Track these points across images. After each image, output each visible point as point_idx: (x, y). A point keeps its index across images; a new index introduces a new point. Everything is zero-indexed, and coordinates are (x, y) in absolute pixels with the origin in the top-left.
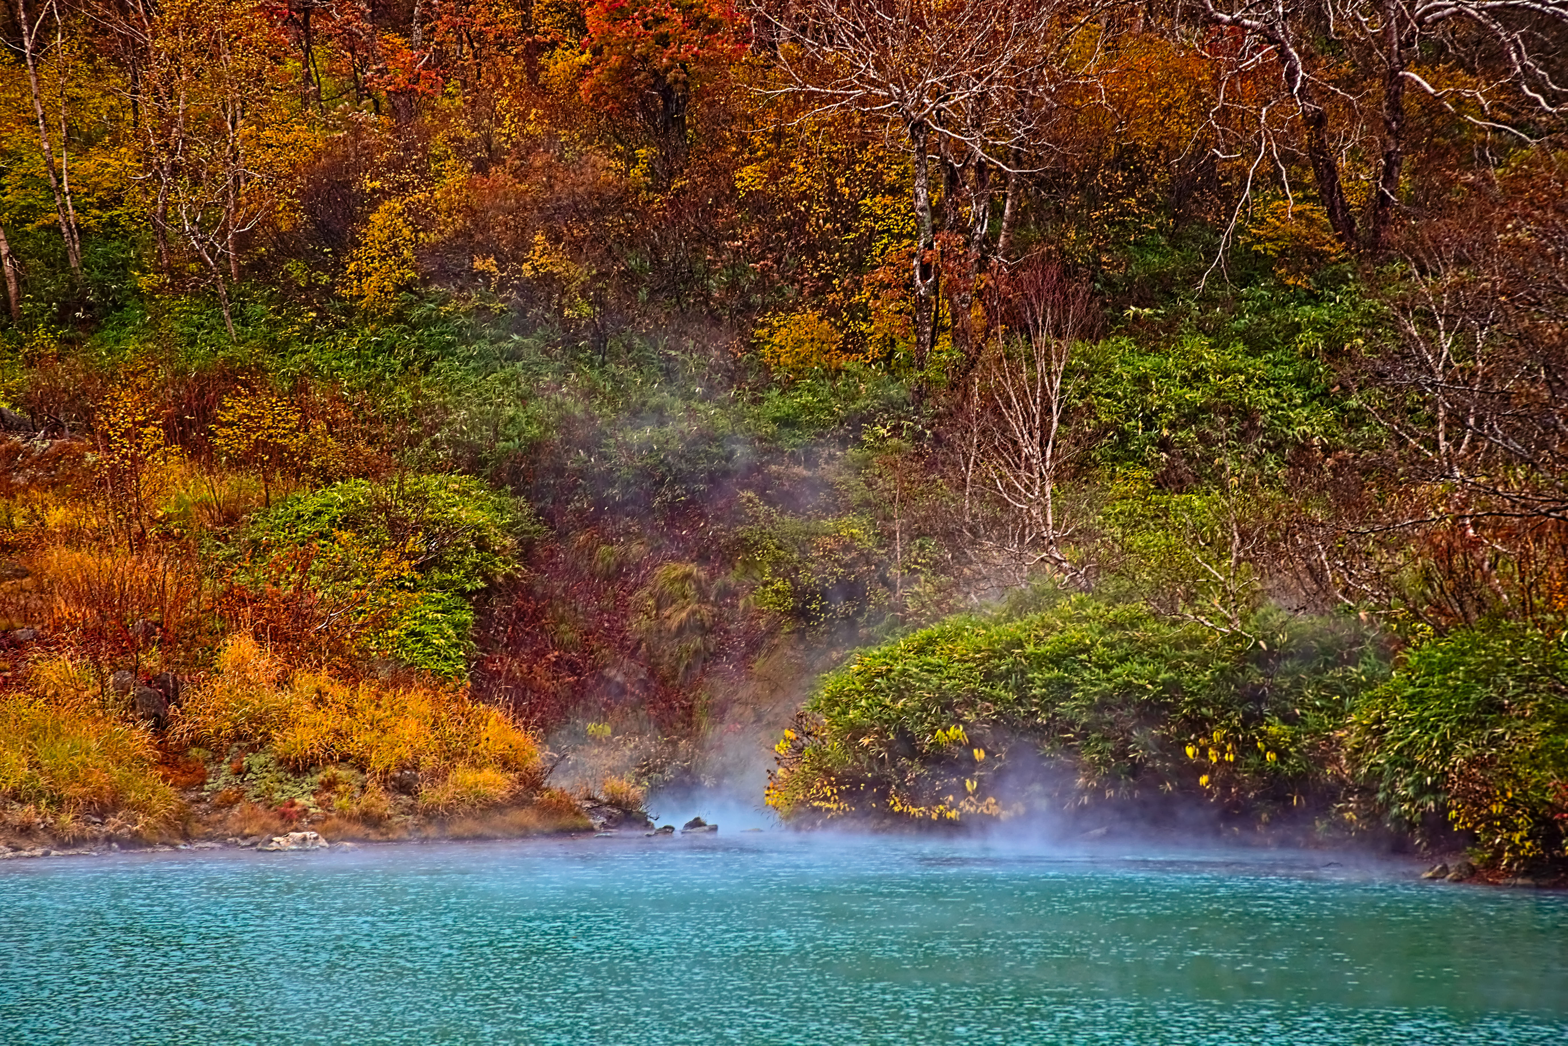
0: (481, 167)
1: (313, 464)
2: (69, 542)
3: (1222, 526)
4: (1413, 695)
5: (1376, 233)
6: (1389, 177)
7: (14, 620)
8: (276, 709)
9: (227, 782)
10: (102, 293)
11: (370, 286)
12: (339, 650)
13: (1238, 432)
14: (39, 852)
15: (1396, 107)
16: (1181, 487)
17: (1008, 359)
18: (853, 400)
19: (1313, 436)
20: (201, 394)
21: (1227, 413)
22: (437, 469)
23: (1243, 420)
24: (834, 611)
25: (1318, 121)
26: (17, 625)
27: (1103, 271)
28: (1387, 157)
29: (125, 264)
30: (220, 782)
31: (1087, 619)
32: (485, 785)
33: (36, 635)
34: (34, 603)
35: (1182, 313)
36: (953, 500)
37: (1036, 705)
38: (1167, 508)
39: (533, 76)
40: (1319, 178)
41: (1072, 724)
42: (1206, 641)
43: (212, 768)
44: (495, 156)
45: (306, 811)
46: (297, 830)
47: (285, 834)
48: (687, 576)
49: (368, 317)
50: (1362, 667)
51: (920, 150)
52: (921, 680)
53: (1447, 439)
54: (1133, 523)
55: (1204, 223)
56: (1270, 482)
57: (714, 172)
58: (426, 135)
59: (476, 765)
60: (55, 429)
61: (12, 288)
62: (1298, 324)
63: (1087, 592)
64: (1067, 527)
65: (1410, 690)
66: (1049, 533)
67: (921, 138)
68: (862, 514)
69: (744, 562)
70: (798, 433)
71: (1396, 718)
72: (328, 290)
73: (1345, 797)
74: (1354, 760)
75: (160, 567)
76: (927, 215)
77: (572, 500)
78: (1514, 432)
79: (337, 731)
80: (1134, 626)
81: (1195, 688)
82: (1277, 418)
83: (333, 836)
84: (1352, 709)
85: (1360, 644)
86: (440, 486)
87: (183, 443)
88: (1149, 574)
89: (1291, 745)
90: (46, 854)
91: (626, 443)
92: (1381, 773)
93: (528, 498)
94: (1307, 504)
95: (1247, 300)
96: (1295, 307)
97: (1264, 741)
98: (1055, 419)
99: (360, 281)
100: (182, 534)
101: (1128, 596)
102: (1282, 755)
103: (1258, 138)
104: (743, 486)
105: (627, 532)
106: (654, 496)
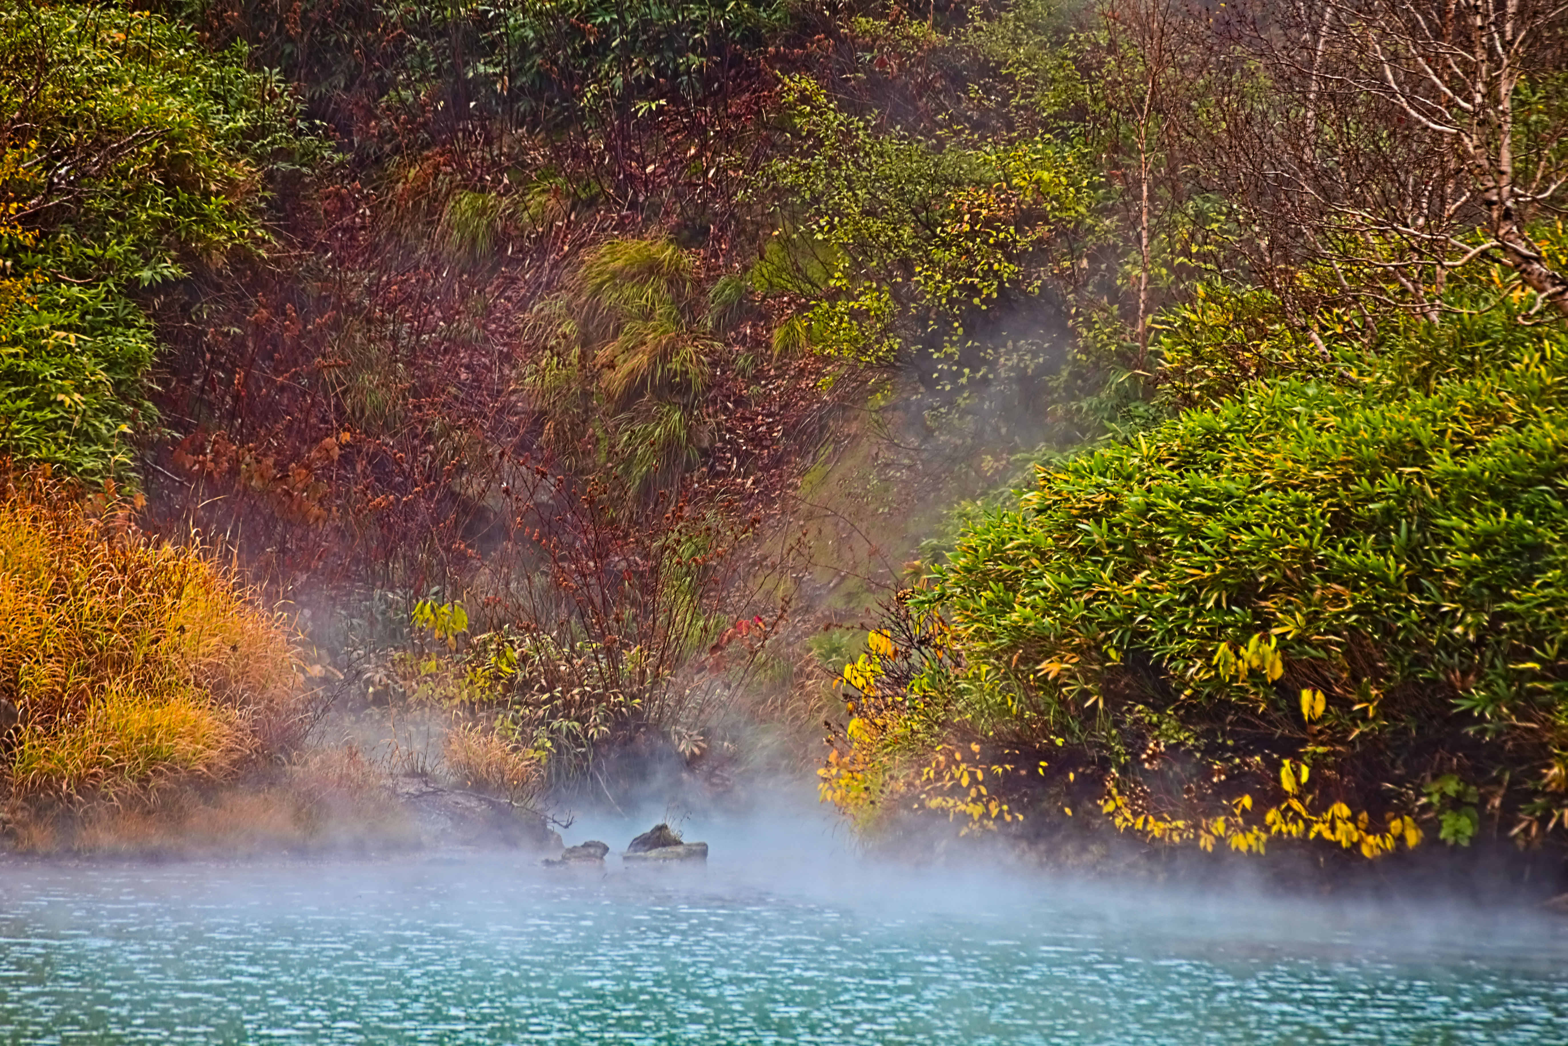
24: (993, 366)
32: (170, 733)
37: (1454, 593)
41: (1538, 639)
48: (653, 266)
52: (1185, 529)
59: (152, 689)
64: (1548, 179)
66: (1503, 192)
68: (1064, 136)
69: (786, 242)
77: (392, 83)
86: (80, 35)
93: (288, 76)
104: (791, 66)
105: (518, 164)
106: (583, 81)
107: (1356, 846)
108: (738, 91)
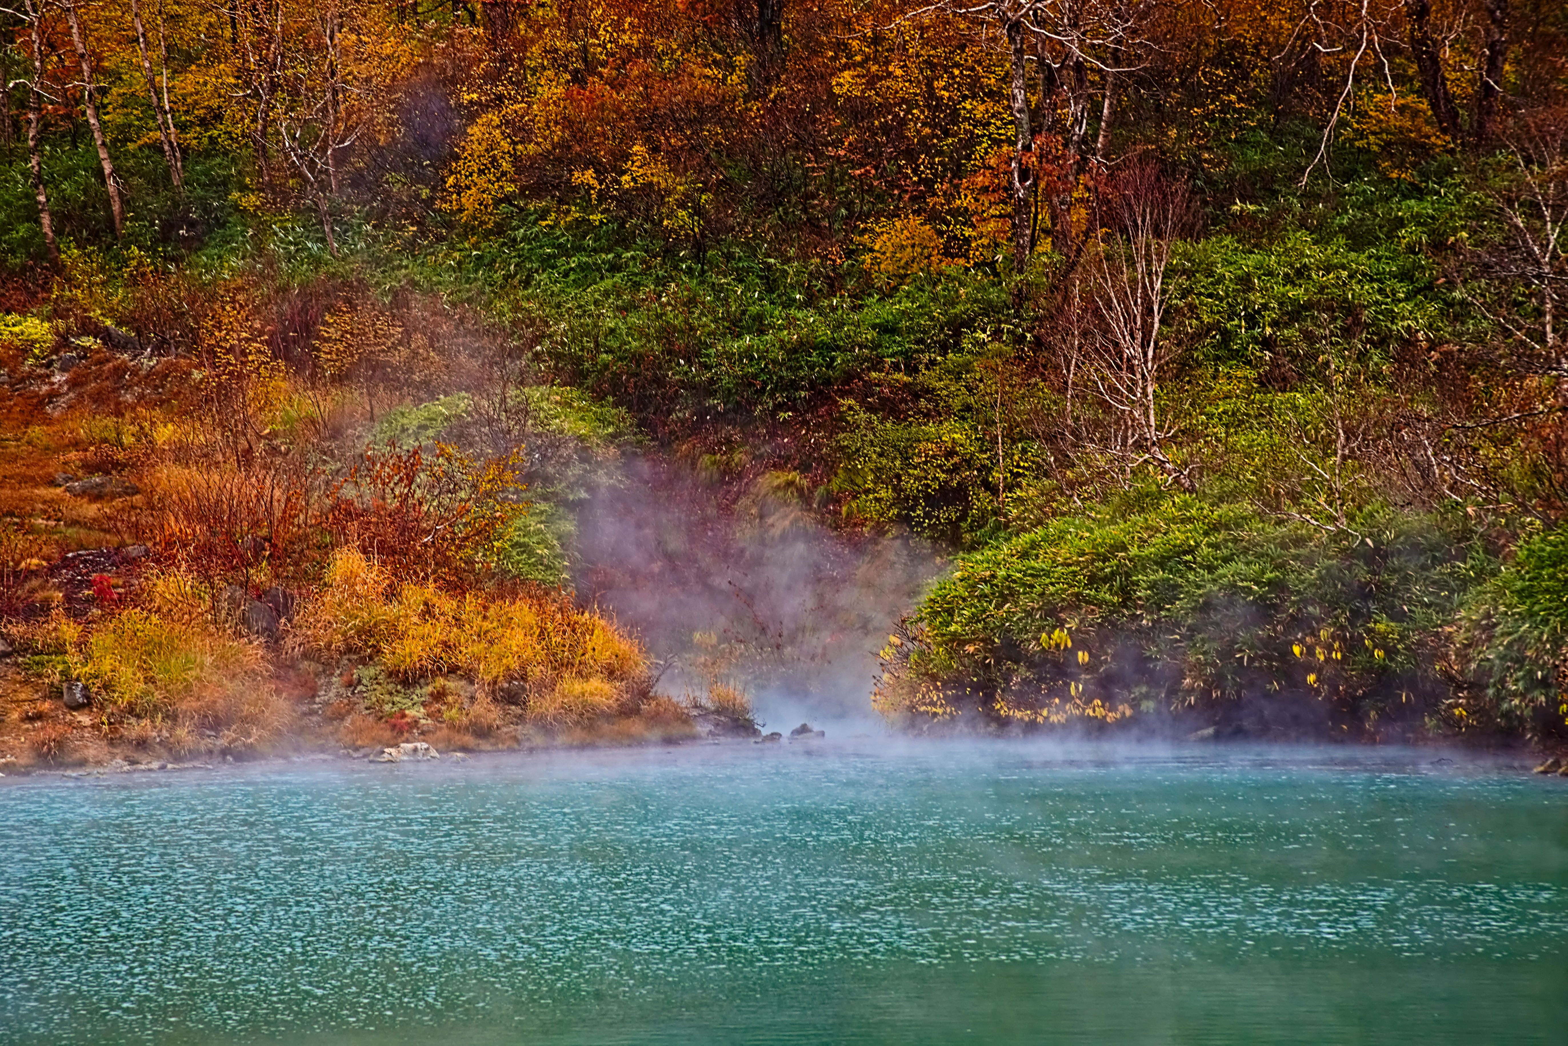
0: (578, 78)
1: (416, 377)
2: (177, 460)
3: (1326, 424)
4: (1523, 590)
5: (1481, 125)
6: (1493, 67)
7: (126, 536)
8: (385, 621)
9: (338, 695)
10: (205, 210)
11: (469, 200)
12: (446, 562)
13: (1342, 329)
14: (155, 765)
16: (1284, 385)
17: (1107, 260)
18: (953, 304)
19: (1417, 331)
20: (304, 310)
21: (1330, 309)
22: (539, 381)
23: (1346, 316)
24: (938, 518)
25: (1420, 12)
26: (128, 541)
27: (1203, 169)
28: (1491, 47)
29: (225, 182)
30: (331, 694)
31: (1190, 520)
32: (591, 694)
33: (147, 551)
34: (146, 519)
35: (1284, 210)
36: (1055, 403)
37: (1141, 607)
38: (1271, 407)
40: (1422, 70)
41: (1178, 625)
42: (1311, 539)
43: (322, 681)
44: (591, 66)
45: (416, 722)
46: (407, 741)
47: (397, 746)
48: (790, 484)
49: (468, 230)
50: (1470, 562)
51: (1016, 51)
52: (1024, 585)
53: (1554, 330)
54: (1235, 422)
55: (1305, 119)
56: (1374, 378)
57: (812, 77)
58: (523, 45)
59: (583, 675)
60: (161, 348)
61: (116, 208)
62: (1402, 218)
63: (1191, 493)
64: (1170, 428)
65: (1519, 584)
66: (1152, 434)
67: (1018, 38)
68: (963, 418)
69: (846, 469)
70: (898, 339)
71: (1506, 613)
72: (427, 204)
73: (1455, 693)
74: (1463, 656)
75: (268, 482)
76: (1024, 117)
77: (674, 410)
79: (445, 643)
80: (1238, 526)
81: (1301, 587)
82: (1381, 313)
83: (444, 747)
84: (1461, 604)
85: (1468, 540)
86: (542, 398)
87: (287, 359)
88: (1253, 473)
89: (1399, 642)
90: (163, 768)
91: (725, 352)
92: (1491, 668)
93: (629, 409)
94: (1412, 400)
95: (1350, 195)
96: (1399, 202)
97: (1372, 639)
98: (1157, 320)
99: (459, 194)
100: (288, 451)
101: (1232, 496)
102: (1391, 652)
103: (1361, 31)
104: (844, 394)
105: (729, 441)
106: (755, 404)
107: (1104, 717)
108: (823, 405)
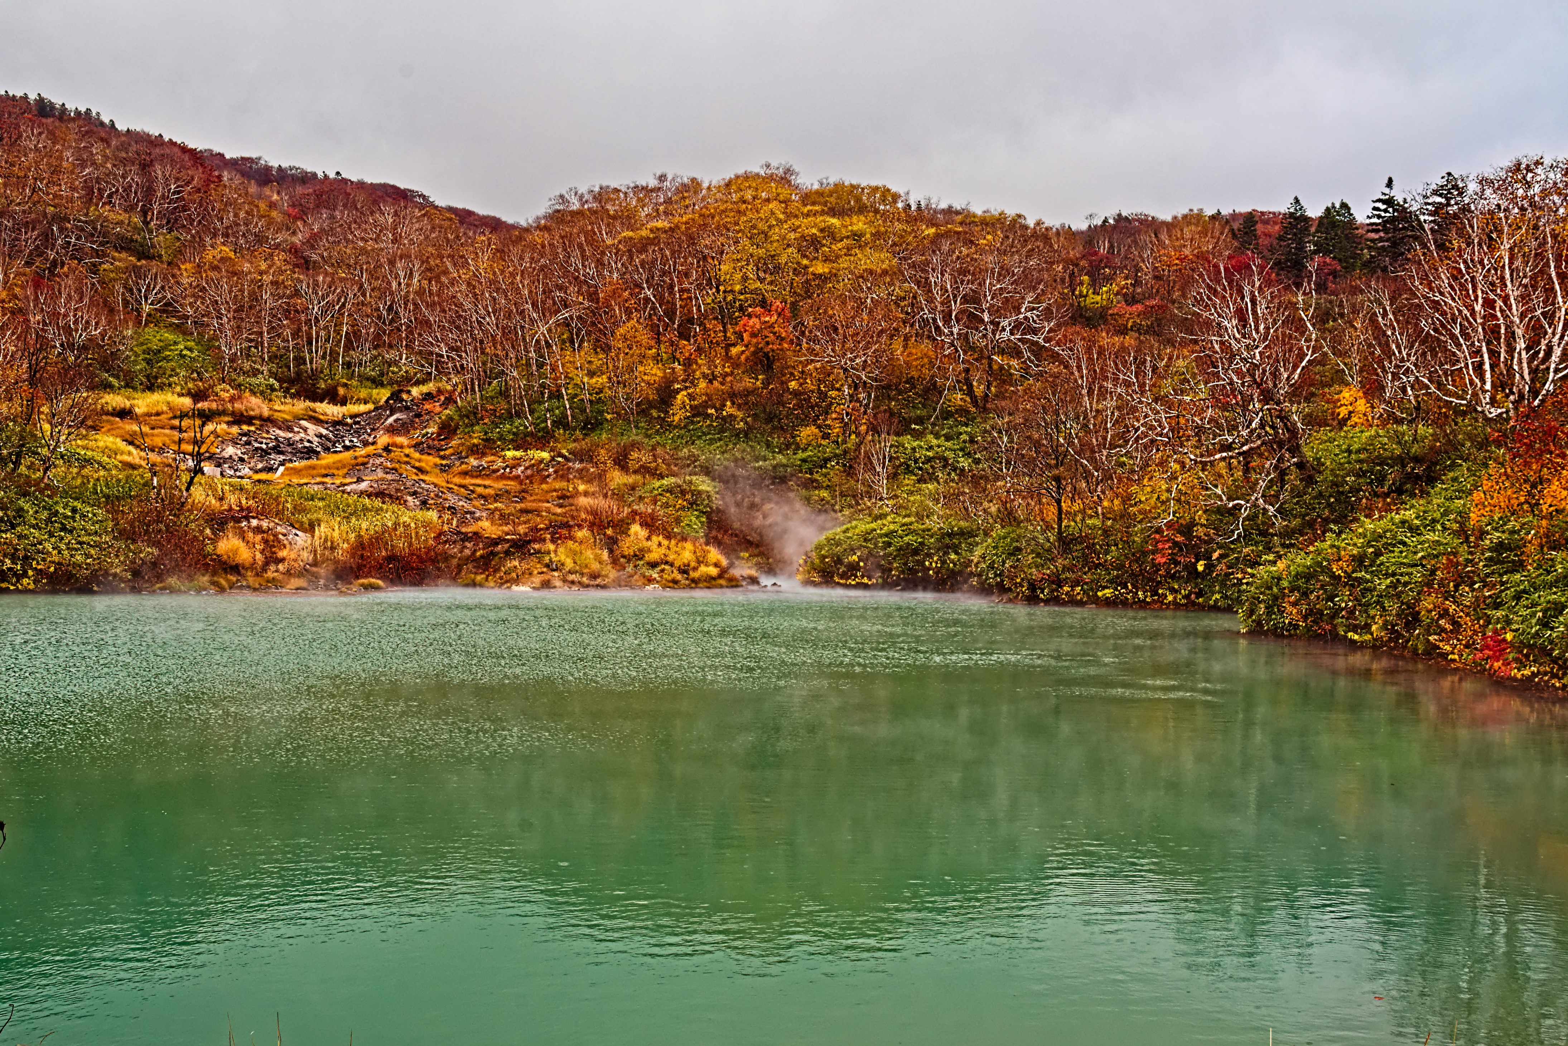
0: (711, 382)
1: (658, 472)
2: (585, 495)
3: (938, 494)
4: (994, 546)
5: (985, 405)
6: (989, 388)
7: (569, 519)
8: (646, 547)
9: (632, 569)
10: (596, 420)
11: (676, 418)
12: (665, 529)
13: (943, 465)
14: (577, 589)
15: (990, 367)
16: (925, 482)
17: (873, 441)
18: (825, 454)
19: (965, 467)
20: (625, 451)
21: (939, 459)
22: (695, 474)
23: (944, 461)
25: (967, 371)
27: (902, 415)
28: (988, 382)
29: (603, 411)
30: (630, 569)
31: (896, 522)
32: (710, 572)
33: (575, 523)
34: (575, 514)
35: (926, 428)
36: (855, 485)
37: (880, 549)
38: (921, 488)
39: (727, 354)
40: (968, 388)
41: (891, 555)
42: (932, 529)
43: (627, 565)
44: (715, 378)
45: (655, 579)
46: (652, 584)
47: (649, 586)
49: (676, 427)
50: (979, 537)
51: (846, 377)
53: (1005, 468)
54: (911, 493)
55: (933, 401)
56: (952, 480)
57: (782, 383)
58: (694, 371)
59: (707, 565)
60: (581, 461)
62: (961, 432)
63: (896, 514)
64: (890, 494)
66: (885, 496)
67: (846, 373)
68: (827, 489)
70: (807, 464)
71: (989, 553)
72: (663, 419)
73: (973, 577)
74: (976, 566)
75: (612, 503)
76: (848, 397)
78: (1026, 466)
79: (665, 554)
80: (910, 525)
81: (929, 544)
82: (955, 461)
83: (665, 587)
84: (976, 550)
85: (979, 531)
86: (696, 479)
87: (619, 466)
88: (915, 509)
90: (579, 590)
91: (754, 466)
92: (984, 570)
94: (963, 487)
95: (946, 424)
96: (961, 427)
97: (949, 560)
98: (887, 460)
99: (673, 416)
100: (619, 493)
101: (908, 516)
102: (955, 565)
103: (949, 375)
104: (790, 480)
106: (763, 483)
107: (867, 583)
108: (784, 484)
